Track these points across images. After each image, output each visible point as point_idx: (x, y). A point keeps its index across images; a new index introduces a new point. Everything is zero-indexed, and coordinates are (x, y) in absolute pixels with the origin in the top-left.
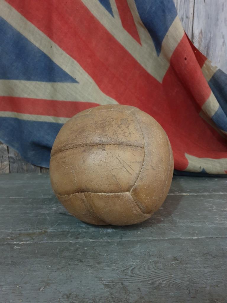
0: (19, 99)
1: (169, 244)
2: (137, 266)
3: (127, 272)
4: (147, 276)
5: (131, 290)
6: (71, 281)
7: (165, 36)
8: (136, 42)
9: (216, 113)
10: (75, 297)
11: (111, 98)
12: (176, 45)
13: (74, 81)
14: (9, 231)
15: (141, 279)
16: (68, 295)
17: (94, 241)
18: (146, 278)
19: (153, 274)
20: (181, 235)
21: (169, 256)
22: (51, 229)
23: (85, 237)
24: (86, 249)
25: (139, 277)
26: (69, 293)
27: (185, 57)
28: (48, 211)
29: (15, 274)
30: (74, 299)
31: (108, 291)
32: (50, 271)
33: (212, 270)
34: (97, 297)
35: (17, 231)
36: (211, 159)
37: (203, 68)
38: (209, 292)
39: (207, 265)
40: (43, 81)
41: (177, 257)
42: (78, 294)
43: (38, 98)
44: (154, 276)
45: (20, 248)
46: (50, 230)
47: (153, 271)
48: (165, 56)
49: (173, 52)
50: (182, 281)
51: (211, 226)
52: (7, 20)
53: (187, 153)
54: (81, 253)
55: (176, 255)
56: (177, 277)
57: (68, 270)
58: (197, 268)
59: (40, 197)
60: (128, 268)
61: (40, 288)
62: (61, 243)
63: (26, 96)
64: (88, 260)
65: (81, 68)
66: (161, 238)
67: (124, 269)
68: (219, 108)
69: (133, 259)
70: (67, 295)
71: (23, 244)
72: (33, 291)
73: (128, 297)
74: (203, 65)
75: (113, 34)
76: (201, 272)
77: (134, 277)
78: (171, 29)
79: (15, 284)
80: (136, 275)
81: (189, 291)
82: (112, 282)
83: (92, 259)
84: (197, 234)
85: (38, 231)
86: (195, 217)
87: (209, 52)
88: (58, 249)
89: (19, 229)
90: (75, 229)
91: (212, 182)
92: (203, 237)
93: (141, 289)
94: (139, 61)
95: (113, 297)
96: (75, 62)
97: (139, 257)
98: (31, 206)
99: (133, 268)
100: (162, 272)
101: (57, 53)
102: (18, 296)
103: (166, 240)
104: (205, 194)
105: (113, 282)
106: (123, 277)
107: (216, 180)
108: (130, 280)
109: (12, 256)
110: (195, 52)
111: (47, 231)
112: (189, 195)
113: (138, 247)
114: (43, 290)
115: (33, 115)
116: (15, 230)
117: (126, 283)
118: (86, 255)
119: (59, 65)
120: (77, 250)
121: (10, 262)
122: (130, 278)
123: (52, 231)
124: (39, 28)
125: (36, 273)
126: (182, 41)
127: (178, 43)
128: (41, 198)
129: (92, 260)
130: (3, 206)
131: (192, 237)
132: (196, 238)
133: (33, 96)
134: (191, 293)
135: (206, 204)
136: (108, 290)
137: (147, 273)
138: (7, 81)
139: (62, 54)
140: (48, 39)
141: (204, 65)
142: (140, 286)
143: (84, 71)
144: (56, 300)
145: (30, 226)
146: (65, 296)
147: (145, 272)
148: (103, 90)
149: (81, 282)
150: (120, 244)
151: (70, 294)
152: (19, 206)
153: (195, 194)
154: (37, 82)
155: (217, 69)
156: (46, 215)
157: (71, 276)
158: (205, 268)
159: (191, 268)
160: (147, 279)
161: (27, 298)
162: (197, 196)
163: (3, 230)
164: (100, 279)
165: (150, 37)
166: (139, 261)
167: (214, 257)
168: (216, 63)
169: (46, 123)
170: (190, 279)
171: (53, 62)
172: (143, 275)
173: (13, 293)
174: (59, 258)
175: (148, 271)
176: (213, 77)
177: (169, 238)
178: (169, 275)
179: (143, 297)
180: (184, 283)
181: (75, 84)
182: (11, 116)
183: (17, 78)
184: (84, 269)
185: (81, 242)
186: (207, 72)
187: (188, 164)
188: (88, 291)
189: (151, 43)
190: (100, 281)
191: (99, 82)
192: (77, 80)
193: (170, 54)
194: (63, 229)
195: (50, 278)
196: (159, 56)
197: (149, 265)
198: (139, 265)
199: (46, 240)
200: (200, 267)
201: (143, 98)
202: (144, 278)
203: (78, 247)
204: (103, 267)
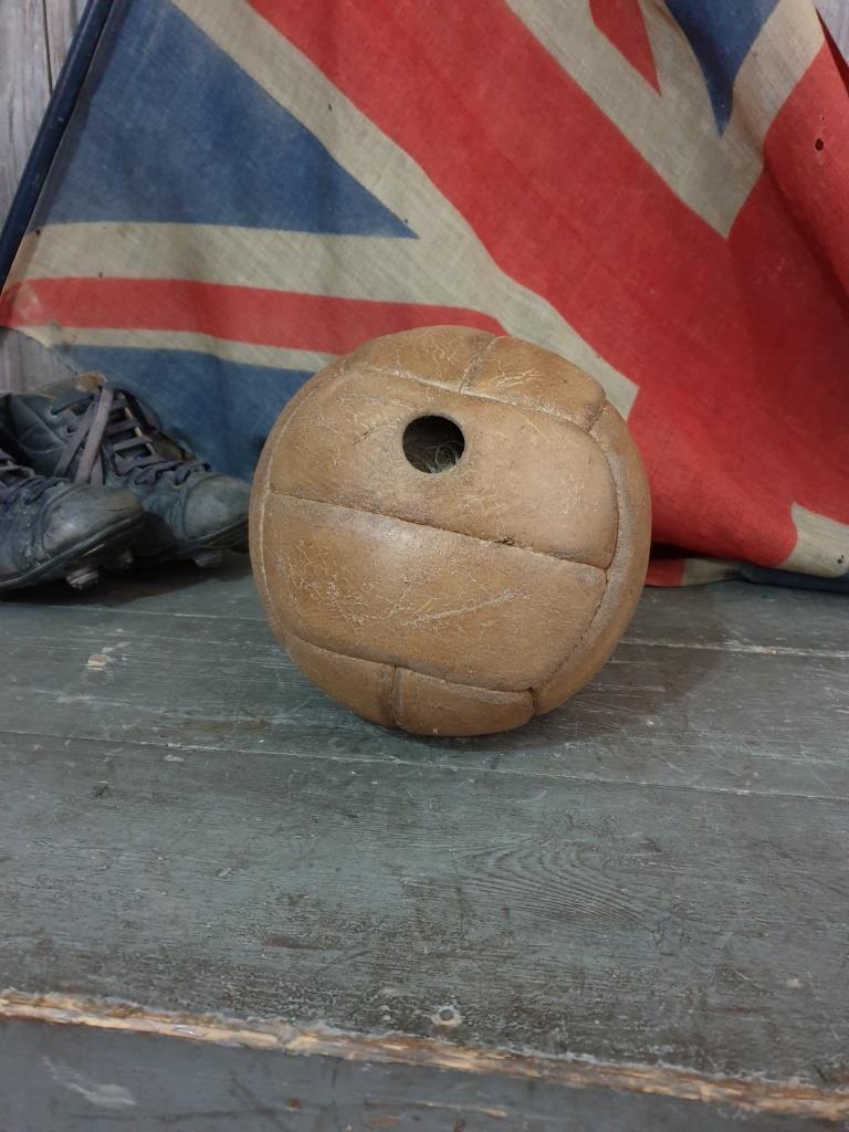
0: (220, 291)
1: (646, 801)
2: (521, 850)
3: (482, 863)
4: (543, 881)
5: (480, 910)
6: (311, 865)
7: (745, 55)
8: (642, 78)
10: (313, 906)
11: (530, 293)
12: (785, 91)
13: (400, 229)
14: (158, 712)
15: (521, 886)
16: (295, 899)
17: (404, 765)
18: (538, 885)
19: (561, 877)
20: (697, 778)
21: (634, 835)
22: (284, 716)
23: (380, 750)
24: (376, 783)
25: (516, 881)
26: (298, 893)
29: (159, 828)
30: (309, 909)
31: (412, 905)
32: (254, 831)
33: (761, 891)
34: (375, 913)
35: (180, 715)
38: (725, 947)
39: (750, 876)
40: (300, 230)
41: (658, 839)
42: (322, 898)
43: (280, 288)
44: (563, 885)
45: (181, 760)
46: (280, 719)
47: (566, 871)
48: (747, 131)
49: (773, 116)
50: (650, 909)
51: (814, 761)
52: (189, 14)
53: (801, 504)
54: (356, 795)
55: (657, 835)
56: (638, 895)
57: (308, 837)
58: (715, 878)
60: (490, 853)
61: (220, 871)
62: (303, 759)
63: (241, 280)
64: (375, 814)
65: (429, 183)
66: (627, 779)
67: (478, 853)
69: (513, 830)
70: (291, 898)
71: (194, 750)
72: (199, 875)
75: (553, 52)
76: (723, 892)
77: (500, 878)
78: (771, 27)
79: (154, 851)
80: (510, 874)
82: (430, 884)
83: (386, 814)
85: (241, 718)
86: (771, 728)
88: (291, 776)
89: (187, 709)
90: (354, 723)
92: (774, 791)
93: (513, 912)
94: (644, 154)
95: (423, 920)
96: (410, 161)
97: (535, 826)
98: (235, 644)
99: (506, 855)
100: (593, 877)
101: (346, 130)
102: (157, 880)
103: (642, 787)
104: (840, 655)
105: (432, 881)
106: (467, 873)
108: (486, 884)
111: (269, 721)
112: (778, 656)
113: (540, 797)
114: (226, 877)
115: (265, 348)
116: (175, 711)
117: (470, 891)
118: (371, 801)
119: (353, 173)
120: (348, 783)
121: (150, 796)
122: (488, 879)
123: (284, 722)
124: (291, 39)
125: (216, 832)
126: (810, 76)
127: (793, 84)
129: (386, 817)
130: (151, 636)
131: (734, 789)
132: (746, 791)
133: (265, 283)
134: (665, 942)
135: (828, 689)
136: (413, 901)
137: (546, 873)
138: (182, 229)
139: (364, 134)
140: (321, 78)
142: (511, 903)
143: (439, 195)
144: (257, 906)
145: (223, 702)
146: (286, 900)
147: (539, 868)
148: (504, 265)
149: (338, 870)
150: (487, 781)
151: (301, 896)
152: (199, 641)
153: (801, 654)
154: (281, 233)
156: (277, 675)
157: (313, 851)
158: (740, 882)
159: (693, 876)
160: (539, 888)
161: (182, 890)
162: (805, 660)
163: (140, 707)
164: (397, 871)
165: (694, 58)
166: (529, 835)
167: (785, 856)
169: (302, 375)
170: (676, 905)
171: (333, 160)
172: (528, 875)
173: (146, 871)
174: (290, 802)
175: (549, 866)
177: (654, 782)
178: (613, 886)
179: (511, 933)
180: (653, 913)
181: (404, 241)
182: (196, 349)
183: (215, 219)
184: (355, 839)
185: (366, 763)
187: (794, 546)
188: (352, 896)
189: (697, 80)
190: (395, 875)
191: (489, 233)
192: (411, 226)
193: (764, 127)
194: (320, 719)
195: (252, 850)
196: (725, 134)
197: (558, 853)
198: (527, 848)
199: (260, 746)
200: (725, 878)
201: (652, 291)
202: (532, 886)
203: (353, 777)
204: (413, 840)
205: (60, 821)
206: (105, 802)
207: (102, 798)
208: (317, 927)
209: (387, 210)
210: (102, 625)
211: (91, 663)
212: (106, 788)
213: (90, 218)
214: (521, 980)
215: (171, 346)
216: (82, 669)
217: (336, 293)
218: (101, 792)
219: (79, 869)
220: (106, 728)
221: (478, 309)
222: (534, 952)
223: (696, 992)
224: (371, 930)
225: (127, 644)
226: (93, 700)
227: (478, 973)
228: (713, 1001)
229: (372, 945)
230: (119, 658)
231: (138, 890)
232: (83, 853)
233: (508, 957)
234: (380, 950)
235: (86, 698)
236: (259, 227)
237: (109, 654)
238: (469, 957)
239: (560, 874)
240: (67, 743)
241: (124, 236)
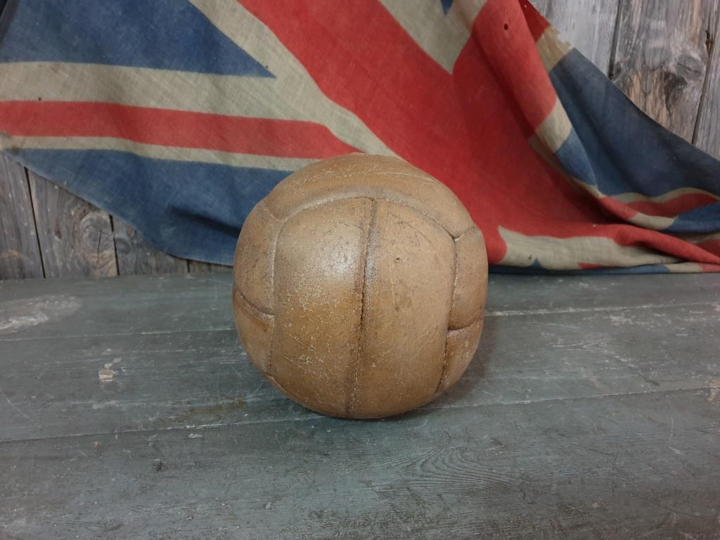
0: (136, 110)
1: (482, 416)
2: (430, 458)
3: (414, 470)
4: (450, 474)
5: (426, 499)
6: (318, 490)
9: (565, 143)
10: (332, 516)
11: (345, 110)
13: (263, 72)
14: (168, 405)
15: (439, 479)
16: (319, 513)
18: (449, 477)
19: (459, 470)
20: (501, 397)
22: (252, 395)
24: (330, 431)
25: (436, 477)
26: (319, 510)
27: (506, 22)
28: (235, 359)
29: (211, 484)
30: (331, 518)
31: (388, 503)
32: (273, 475)
33: (560, 458)
34: (369, 513)
35: (184, 405)
36: (552, 239)
37: (539, 41)
38: (556, 493)
39: (551, 450)
40: (192, 71)
41: (498, 438)
42: (335, 510)
43: (181, 109)
44: (461, 474)
45: (201, 436)
46: (250, 398)
47: (459, 466)
48: (462, 16)
49: (479, 9)
50: (511, 479)
51: (555, 378)
53: (503, 226)
54: (321, 441)
55: (496, 435)
56: (503, 473)
57: (306, 473)
58: (535, 455)
59: (207, 330)
60: (415, 463)
61: (265, 505)
62: (278, 423)
63: (153, 104)
64: (339, 451)
65: (279, 43)
67: (407, 464)
68: (571, 132)
69: (421, 447)
70: (316, 514)
71: (205, 428)
72: (253, 511)
73: (423, 510)
74: (540, 36)
76: (542, 462)
77: (427, 477)
79: (216, 501)
80: (431, 473)
81: (524, 493)
82: (391, 488)
83: (345, 450)
84: (531, 395)
85: (225, 401)
86: (525, 362)
87: (553, 5)
88: (276, 435)
89: (186, 400)
91: (553, 286)
92: (543, 399)
93: (443, 496)
94: (402, 24)
95: (398, 511)
96: (266, 29)
97: (431, 442)
98: (194, 350)
99: (424, 462)
100: (475, 466)
101: (223, 8)
102: (229, 519)
103: (475, 407)
104: (541, 312)
105: (392, 487)
106: (408, 478)
107: (561, 281)
108: (421, 482)
109: (192, 453)
110: (526, 6)
111: (244, 401)
112: (509, 317)
113: (425, 424)
114: (271, 508)
115: (172, 148)
116: (180, 403)
117: (415, 488)
118: (332, 443)
119: (229, 36)
120: (313, 433)
121: (194, 464)
122: (422, 479)
123: (254, 400)
125: (249, 480)
128: (209, 332)
129: (346, 452)
130: (134, 352)
131: (522, 401)
132: (529, 401)
134: (527, 497)
135: (543, 333)
136: (387, 501)
137: (450, 469)
138: (104, 68)
139: (235, 10)
141: (543, 36)
142: (440, 491)
143: (286, 50)
144: (299, 523)
145: (206, 392)
146: (314, 515)
147: (445, 467)
148: (327, 91)
149: (335, 490)
151: (322, 511)
152: (168, 351)
153: (521, 314)
154: (179, 72)
155: (571, 48)
156: (233, 368)
157: (314, 481)
158: (548, 454)
159: (524, 456)
160: (451, 479)
161: (248, 522)
162: (525, 317)
163: (154, 404)
164: (368, 484)
166: (431, 448)
167: (563, 435)
168: (567, 29)
169: (200, 165)
170: (523, 474)
171: (213, 26)
172: (442, 472)
173: (218, 515)
174: (284, 452)
175: (452, 465)
176: (561, 63)
177: (481, 404)
178: (487, 470)
179: (448, 508)
180: (515, 481)
181: (267, 80)
182: (117, 149)
183: (129, 62)
184: (335, 469)
185: (317, 419)
186: (548, 51)
187: (505, 252)
188: (351, 505)
190: (369, 487)
191: (317, 73)
192: (271, 69)
193: (474, 15)
195: (278, 488)
196: (448, 15)
197: (450, 456)
198: (433, 456)
199: (247, 419)
200: (540, 454)
201: (411, 106)
202: (446, 478)
203: (314, 429)
204: (369, 463)
205: (143, 492)
206: (166, 473)
207: (162, 471)
208: (341, 528)
209: (253, 60)
210: (93, 347)
211: (102, 377)
212: (161, 463)
213: (28, 59)
214: (466, 535)
215: (98, 147)
216: (98, 382)
217: (222, 111)
218: (159, 467)
219: (174, 523)
220: (138, 422)
221: (317, 121)
222: (466, 517)
223: (553, 521)
224: (372, 523)
225: (120, 359)
226: (118, 403)
227: (442, 536)
228: (564, 524)
229: (378, 533)
230: (120, 370)
231: (220, 529)
232: (171, 511)
233: (454, 523)
234: (384, 535)
235: (113, 402)
236: (164, 69)
237: (111, 368)
238: (433, 528)
239: (458, 468)
240: (116, 437)
241: (56, 72)
